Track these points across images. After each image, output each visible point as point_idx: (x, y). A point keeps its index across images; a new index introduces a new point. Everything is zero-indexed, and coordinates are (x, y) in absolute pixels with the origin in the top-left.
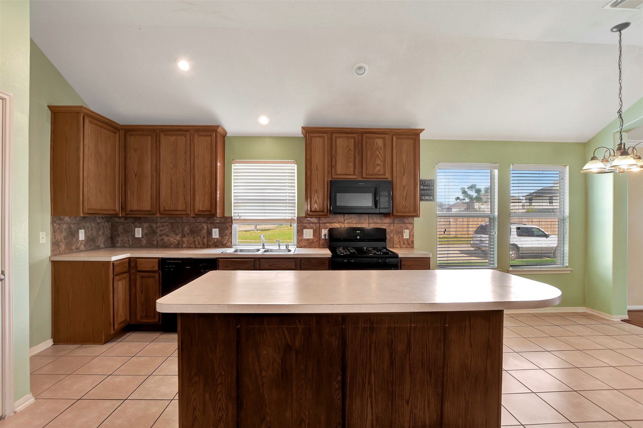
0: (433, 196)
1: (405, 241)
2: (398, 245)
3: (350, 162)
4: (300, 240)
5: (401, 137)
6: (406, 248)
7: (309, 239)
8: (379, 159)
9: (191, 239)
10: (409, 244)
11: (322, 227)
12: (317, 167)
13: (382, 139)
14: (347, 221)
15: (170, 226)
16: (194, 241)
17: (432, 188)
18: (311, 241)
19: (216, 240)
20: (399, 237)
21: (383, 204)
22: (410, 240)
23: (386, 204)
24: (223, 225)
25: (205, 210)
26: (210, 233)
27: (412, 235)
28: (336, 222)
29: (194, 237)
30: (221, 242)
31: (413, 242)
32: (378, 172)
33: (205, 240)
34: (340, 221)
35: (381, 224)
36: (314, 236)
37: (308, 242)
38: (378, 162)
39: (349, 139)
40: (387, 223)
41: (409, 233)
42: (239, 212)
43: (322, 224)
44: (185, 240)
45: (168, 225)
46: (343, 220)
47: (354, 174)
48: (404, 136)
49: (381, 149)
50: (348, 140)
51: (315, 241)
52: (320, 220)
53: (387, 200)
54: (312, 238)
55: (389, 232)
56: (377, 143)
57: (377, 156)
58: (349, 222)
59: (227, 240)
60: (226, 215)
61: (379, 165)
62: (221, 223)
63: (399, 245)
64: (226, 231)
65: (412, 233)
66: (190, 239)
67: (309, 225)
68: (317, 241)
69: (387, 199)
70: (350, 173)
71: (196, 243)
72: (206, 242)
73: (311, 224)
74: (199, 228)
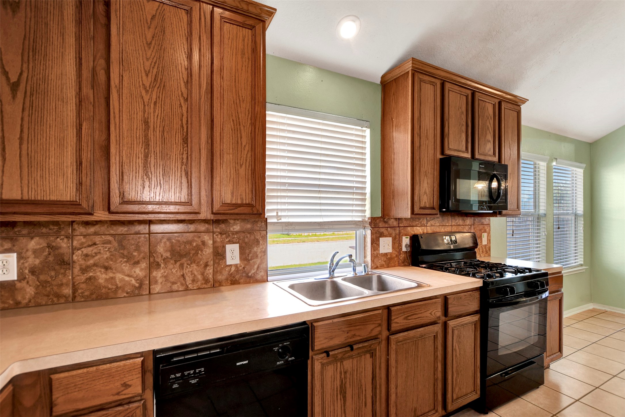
4: (376, 255)
6: (484, 256)
7: (387, 254)
8: (490, 133)
9: (174, 271)
10: (487, 252)
11: (402, 233)
13: (491, 104)
14: (430, 223)
15: (116, 244)
16: (183, 275)
18: (389, 256)
19: (233, 269)
21: (501, 198)
22: (488, 246)
23: (503, 198)
24: (248, 235)
25: (239, 202)
26: (220, 255)
27: (489, 240)
28: (418, 224)
29: (182, 266)
30: (245, 272)
31: (490, 249)
32: (489, 151)
33: (210, 271)
35: (463, 226)
36: (393, 247)
37: (385, 259)
38: (489, 137)
39: (462, 96)
40: (468, 225)
41: (487, 237)
42: (277, 209)
43: (403, 228)
44: (158, 274)
45: (109, 242)
46: (425, 221)
49: (491, 118)
51: (395, 255)
52: (400, 222)
53: (504, 193)
54: (391, 252)
56: (487, 109)
57: (488, 127)
58: (432, 224)
59: (257, 268)
61: (489, 142)
62: (243, 232)
63: (479, 254)
64: (255, 249)
65: (489, 237)
66: (172, 272)
67: (387, 230)
68: (397, 256)
69: (504, 191)
70: (462, 150)
71: (187, 278)
72: (211, 276)
73: (389, 229)
74: (194, 244)
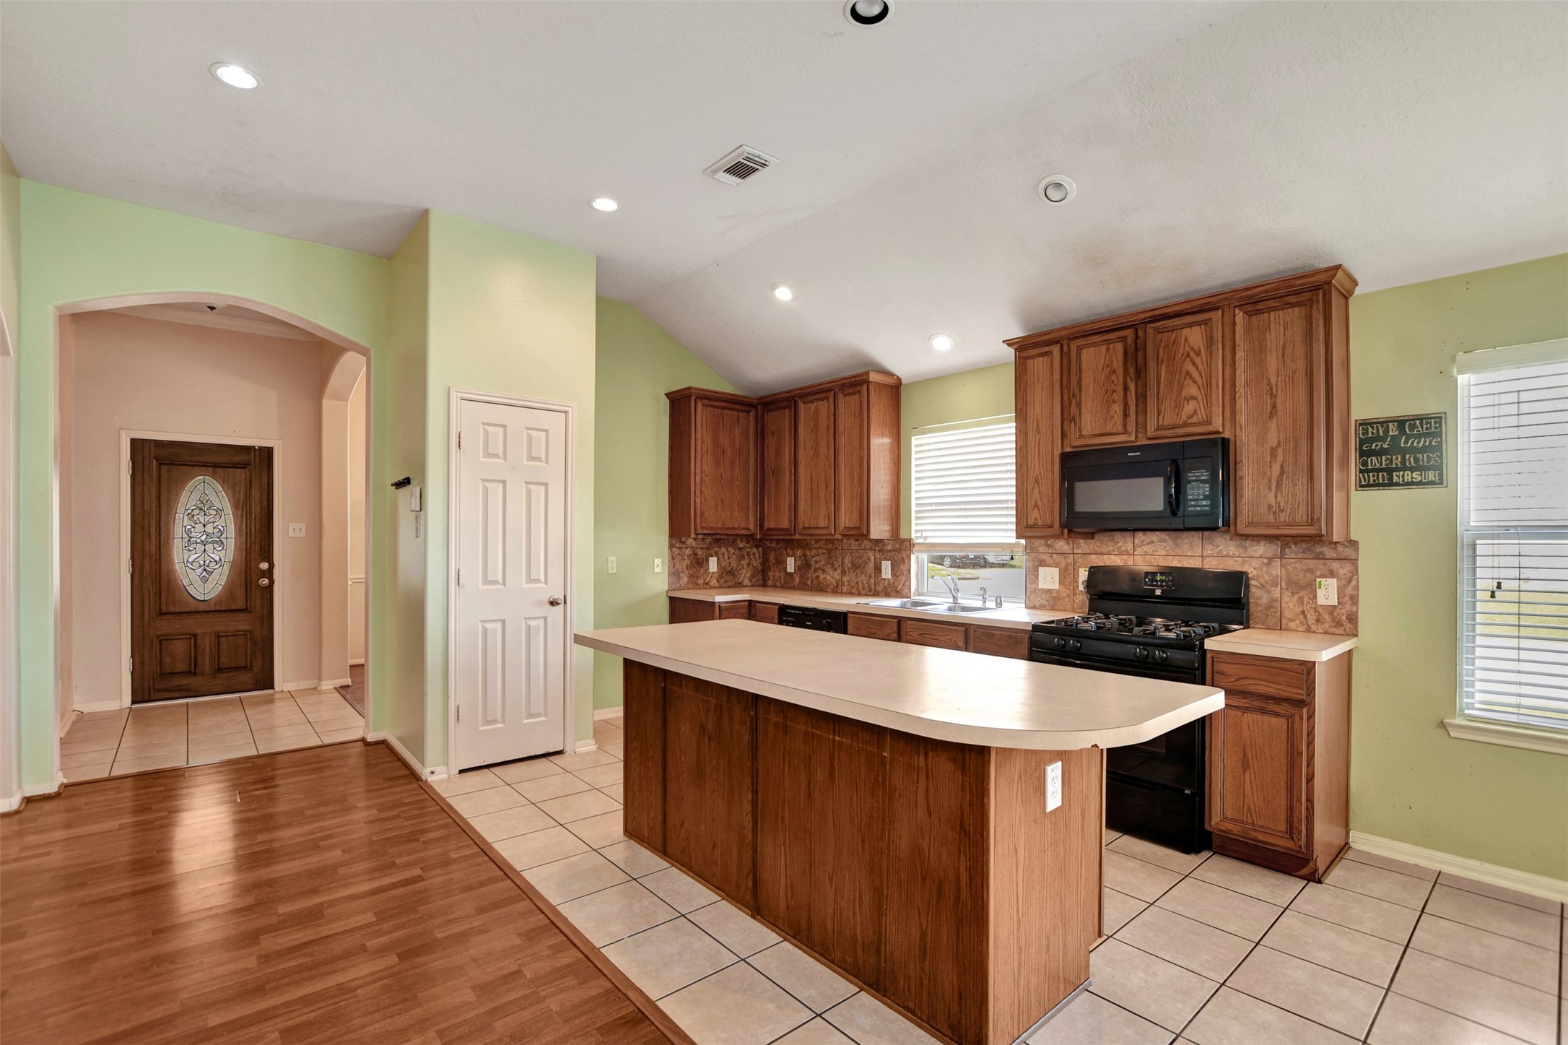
0: (1439, 468)
1: (1321, 612)
2: (1298, 622)
3: (1114, 402)
4: (1033, 590)
5: (1260, 306)
6: (1325, 633)
7: (1050, 590)
8: (1194, 382)
10: (1338, 624)
11: (1079, 563)
12: (1038, 424)
13: (1200, 325)
14: (1141, 549)
15: (827, 555)
16: (858, 581)
17: (1431, 442)
18: (1054, 595)
19: (886, 582)
20: (1301, 599)
21: (1193, 503)
22: (1344, 611)
23: (1204, 503)
24: (898, 554)
25: (853, 526)
26: (878, 569)
27: (1350, 595)
28: (1114, 551)
29: (857, 575)
30: (894, 586)
31: (1353, 619)
32: (1191, 417)
33: (872, 581)
34: (1123, 549)
35: (1241, 559)
36: (1061, 582)
37: (1048, 598)
38: (1192, 390)
39: (1111, 346)
40: (1261, 557)
41: (1338, 588)
42: (922, 530)
43: (1080, 555)
44: (845, 579)
45: (824, 554)
46: (1130, 546)
47: (1125, 432)
48: (1273, 303)
49: (1198, 354)
50: (1108, 349)
51: (1065, 595)
52: (1075, 546)
53: (1207, 493)
54: (1057, 588)
55: (1267, 582)
56: (1186, 340)
57: (1188, 373)
58: (1146, 552)
59: (903, 585)
60: (903, 535)
61: (1194, 398)
62: (894, 551)
63: (1302, 624)
64: (902, 567)
65: (1349, 590)
66: (852, 579)
67: (1051, 557)
68: (1069, 596)
69: (1208, 489)
70: (1115, 431)
71: (860, 586)
72: (873, 586)
73: (1055, 556)
74: (864, 559)
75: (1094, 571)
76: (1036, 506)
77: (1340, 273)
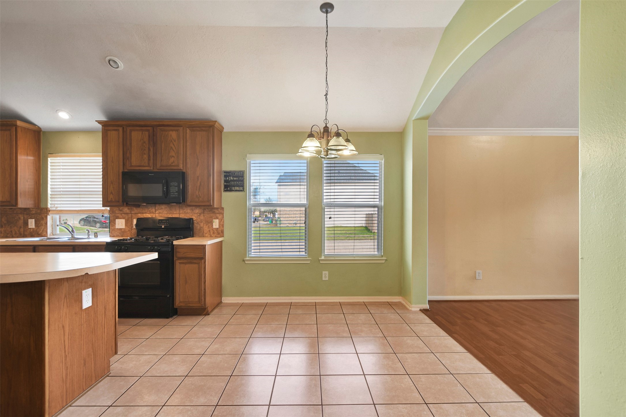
0: (243, 186)
1: (214, 230)
2: (208, 234)
3: (145, 154)
4: (113, 229)
5: (194, 129)
6: (215, 237)
7: (121, 229)
8: (174, 151)
9: (8, 229)
10: (219, 234)
11: (133, 217)
12: (112, 159)
13: (176, 131)
14: (158, 211)
16: (11, 231)
17: (241, 178)
18: (123, 230)
19: (32, 230)
20: (209, 227)
21: (172, 194)
22: (220, 229)
23: (176, 194)
24: (39, 216)
25: (5, 200)
26: (26, 223)
27: (222, 225)
28: (147, 212)
29: (11, 227)
30: (37, 232)
31: (222, 232)
32: (172, 163)
33: (22, 230)
34: (151, 211)
35: (191, 214)
36: (126, 225)
37: (120, 232)
38: (172, 153)
39: (144, 132)
40: (197, 213)
41: (219, 222)
43: (134, 214)
44: (2, 230)
46: (154, 210)
47: (149, 166)
48: (198, 129)
49: (175, 141)
50: (142, 133)
51: (127, 230)
52: (132, 210)
53: (177, 190)
54: (124, 228)
55: (199, 222)
56: (171, 135)
57: (171, 147)
58: (160, 212)
59: (43, 230)
60: (42, 206)
61: (173, 157)
62: (37, 214)
64: (42, 222)
65: (221, 223)
67: (122, 215)
68: (129, 230)
70: (145, 165)
71: (13, 233)
72: (22, 232)
73: (123, 215)
74: (16, 218)
75: (139, 220)
76: (112, 193)
77: (216, 123)
